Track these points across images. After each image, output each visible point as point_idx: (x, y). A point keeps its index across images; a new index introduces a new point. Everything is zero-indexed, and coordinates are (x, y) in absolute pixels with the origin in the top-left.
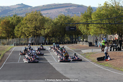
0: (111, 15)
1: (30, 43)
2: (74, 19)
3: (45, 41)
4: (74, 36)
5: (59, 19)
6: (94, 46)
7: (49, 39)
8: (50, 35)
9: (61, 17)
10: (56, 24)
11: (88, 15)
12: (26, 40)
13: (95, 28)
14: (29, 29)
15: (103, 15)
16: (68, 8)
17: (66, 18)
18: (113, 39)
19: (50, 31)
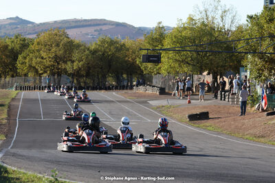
1: (45, 87)
4: (125, 76)
5: (99, 45)
8: (83, 73)
11: (156, 38)
12: (37, 82)
13: (171, 61)
14: (45, 61)
16: (98, 28)
17: (112, 43)
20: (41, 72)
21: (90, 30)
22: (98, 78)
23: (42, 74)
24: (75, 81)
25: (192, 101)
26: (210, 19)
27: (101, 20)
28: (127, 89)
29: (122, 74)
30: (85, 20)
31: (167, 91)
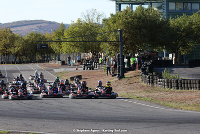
0: (85, 32)
2: (46, 36)
3: (15, 59)
4: (46, 55)
5: (30, 37)
6: (66, 64)
7: (19, 57)
8: (21, 53)
9: (32, 35)
10: (26, 42)
11: (60, 32)
13: (68, 46)
15: (76, 32)
16: (39, 25)
17: (37, 35)
18: (86, 58)
19: (20, 50)
21: (34, 26)
25: (78, 69)
26: (91, 20)
27: (41, 20)
28: (46, 62)
29: (44, 53)
30: (31, 21)
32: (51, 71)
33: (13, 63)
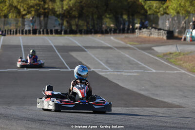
1: (29, 31)
4: (125, 17)
8: (75, 13)
12: (20, 24)
19: (74, 5)
20: (24, 13)
22: (93, 19)
23: (26, 15)
24: (65, 23)
28: (128, 33)
29: (122, 15)
31: (176, 34)
32: (149, 49)
33: (58, 32)
